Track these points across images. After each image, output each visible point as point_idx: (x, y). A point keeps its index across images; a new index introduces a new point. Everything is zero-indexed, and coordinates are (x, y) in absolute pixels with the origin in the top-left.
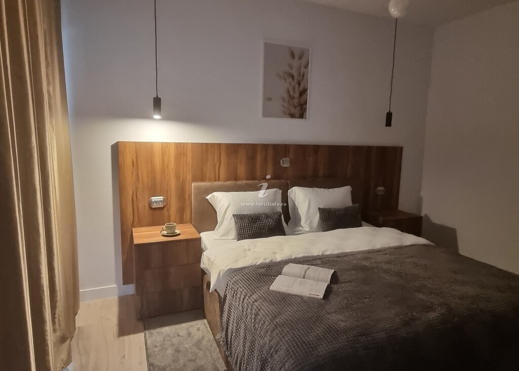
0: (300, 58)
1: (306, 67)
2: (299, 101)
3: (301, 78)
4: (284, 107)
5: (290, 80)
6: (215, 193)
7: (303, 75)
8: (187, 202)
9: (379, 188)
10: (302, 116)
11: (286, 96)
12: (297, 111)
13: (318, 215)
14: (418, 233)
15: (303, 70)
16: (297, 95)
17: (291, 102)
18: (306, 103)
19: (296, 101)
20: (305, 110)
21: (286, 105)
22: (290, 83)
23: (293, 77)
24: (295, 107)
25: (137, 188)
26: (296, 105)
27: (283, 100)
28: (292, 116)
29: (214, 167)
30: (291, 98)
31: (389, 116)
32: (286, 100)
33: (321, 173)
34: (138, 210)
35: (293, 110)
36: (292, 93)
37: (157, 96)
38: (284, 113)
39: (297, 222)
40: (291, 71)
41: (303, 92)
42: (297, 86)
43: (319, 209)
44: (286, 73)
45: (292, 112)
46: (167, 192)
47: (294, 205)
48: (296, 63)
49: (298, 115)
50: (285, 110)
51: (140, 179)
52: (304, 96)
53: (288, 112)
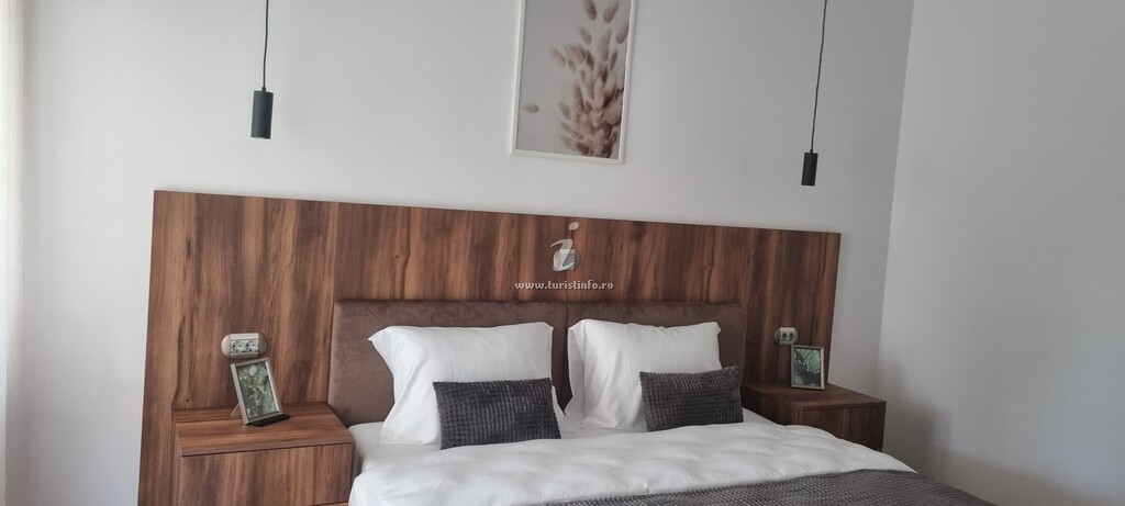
0: (609, 17)
1: (622, 38)
2: (602, 116)
3: (608, 63)
4: (566, 127)
5: (583, 66)
6: (389, 330)
7: (615, 56)
8: (319, 349)
9: (783, 330)
10: (607, 151)
11: (571, 102)
12: (597, 139)
13: (639, 390)
14: (875, 443)
15: (613, 45)
16: (598, 102)
17: (584, 117)
18: (618, 123)
19: (595, 116)
20: (616, 136)
21: (571, 123)
22: (583, 74)
23: (590, 61)
24: (593, 130)
25: (194, 310)
26: (595, 124)
27: (566, 112)
28: (585, 150)
29: (393, 264)
30: (585, 108)
31: (811, 161)
32: (573, 114)
33: (647, 290)
34: (192, 367)
35: (587, 138)
36: (586, 97)
37: (264, 88)
38: (567, 142)
39: (587, 407)
40: (586, 47)
41: (612, 97)
42: (599, 82)
43: (643, 375)
44: (573, 49)
45: (585, 141)
46: (271, 320)
47: (582, 365)
48: (598, 28)
49: (598, 149)
50: (569, 135)
51: (205, 287)
52: (614, 106)
53: (575, 140)
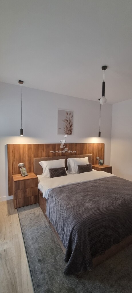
0: (70, 115)
1: (72, 118)
4: (65, 131)
5: (67, 122)
6: (42, 161)
7: (71, 120)
8: (32, 165)
9: (97, 157)
10: (71, 134)
12: (69, 132)
13: (78, 167)
14: (111, 173)
15: (71, 118)
16: (69, 127)
18: (72, 130)
19: (69, 129)
20: (72, 132)
21: (65, 130)
22: (67, 123)
23: (68, 121)
24: (69, 131)
25: (14, 160)
27: (65, 128)
28: (68, 134)
29: (41, 152)
30: (67, 128)
31: (100, 133)
32: (66, 129)
33: (78, 153)
34: (14, 169)
35: (68, 132)
36: (67, 126)
37: (22, 128)
38: (65, 133)
39: (70, 171)
40: (67, 119)
41: (71, 126)
42: (69, 124)
43: (78, 166)
44: (65, 119)
45: (67, 132)
46: (25, 161)
47: (69, 164)
48: (68, 116)
49: (69, 133)
50: (65, 132)
51: (15, 157)
52: (71, 127)
53: (66, 132)
